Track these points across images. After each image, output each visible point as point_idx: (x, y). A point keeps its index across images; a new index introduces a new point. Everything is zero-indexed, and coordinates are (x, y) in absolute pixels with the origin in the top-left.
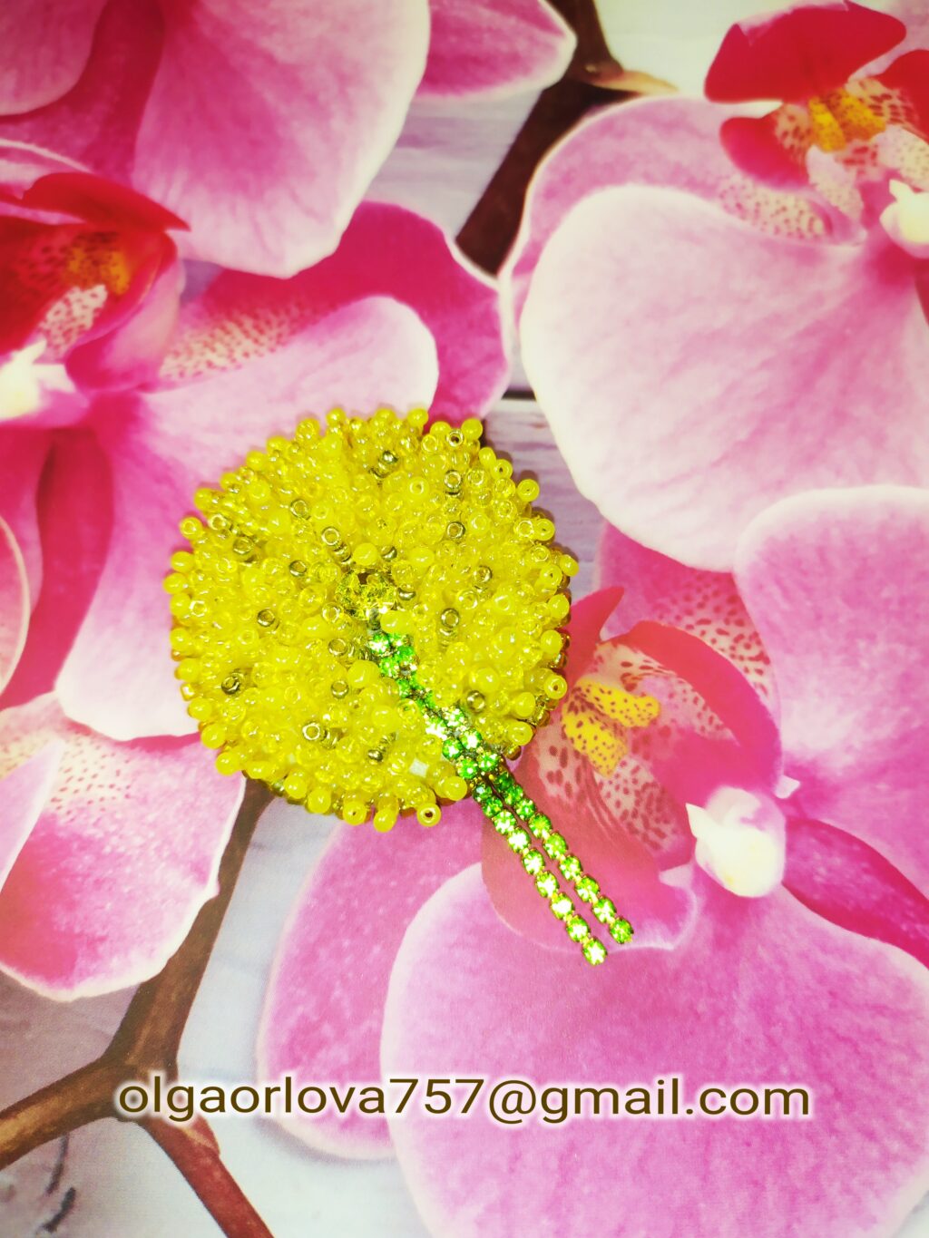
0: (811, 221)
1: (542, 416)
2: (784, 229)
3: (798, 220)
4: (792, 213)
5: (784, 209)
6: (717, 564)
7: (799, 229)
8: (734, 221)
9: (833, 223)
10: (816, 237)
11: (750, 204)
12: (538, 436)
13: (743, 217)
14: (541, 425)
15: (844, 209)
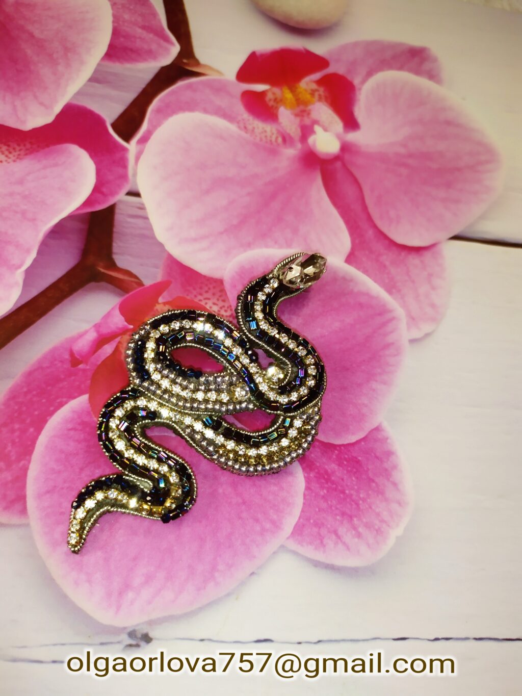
0: (277, 138)
1: (143, 204)
2: (264, 139)
3: (271, 137)
4: (269, 134)
5: (265, 131)
6: (216, 275)
7: (271, 141)
8: (243, 133)
9: (286, 139)
10: (278, 145)
11: (250, 127)
12: (140, 212)
13: (246, 133)
14: (142, 208)
15: (292, 135)
